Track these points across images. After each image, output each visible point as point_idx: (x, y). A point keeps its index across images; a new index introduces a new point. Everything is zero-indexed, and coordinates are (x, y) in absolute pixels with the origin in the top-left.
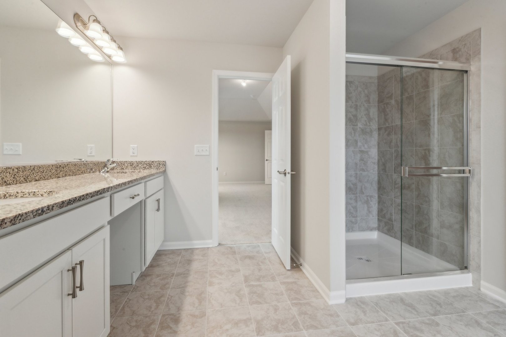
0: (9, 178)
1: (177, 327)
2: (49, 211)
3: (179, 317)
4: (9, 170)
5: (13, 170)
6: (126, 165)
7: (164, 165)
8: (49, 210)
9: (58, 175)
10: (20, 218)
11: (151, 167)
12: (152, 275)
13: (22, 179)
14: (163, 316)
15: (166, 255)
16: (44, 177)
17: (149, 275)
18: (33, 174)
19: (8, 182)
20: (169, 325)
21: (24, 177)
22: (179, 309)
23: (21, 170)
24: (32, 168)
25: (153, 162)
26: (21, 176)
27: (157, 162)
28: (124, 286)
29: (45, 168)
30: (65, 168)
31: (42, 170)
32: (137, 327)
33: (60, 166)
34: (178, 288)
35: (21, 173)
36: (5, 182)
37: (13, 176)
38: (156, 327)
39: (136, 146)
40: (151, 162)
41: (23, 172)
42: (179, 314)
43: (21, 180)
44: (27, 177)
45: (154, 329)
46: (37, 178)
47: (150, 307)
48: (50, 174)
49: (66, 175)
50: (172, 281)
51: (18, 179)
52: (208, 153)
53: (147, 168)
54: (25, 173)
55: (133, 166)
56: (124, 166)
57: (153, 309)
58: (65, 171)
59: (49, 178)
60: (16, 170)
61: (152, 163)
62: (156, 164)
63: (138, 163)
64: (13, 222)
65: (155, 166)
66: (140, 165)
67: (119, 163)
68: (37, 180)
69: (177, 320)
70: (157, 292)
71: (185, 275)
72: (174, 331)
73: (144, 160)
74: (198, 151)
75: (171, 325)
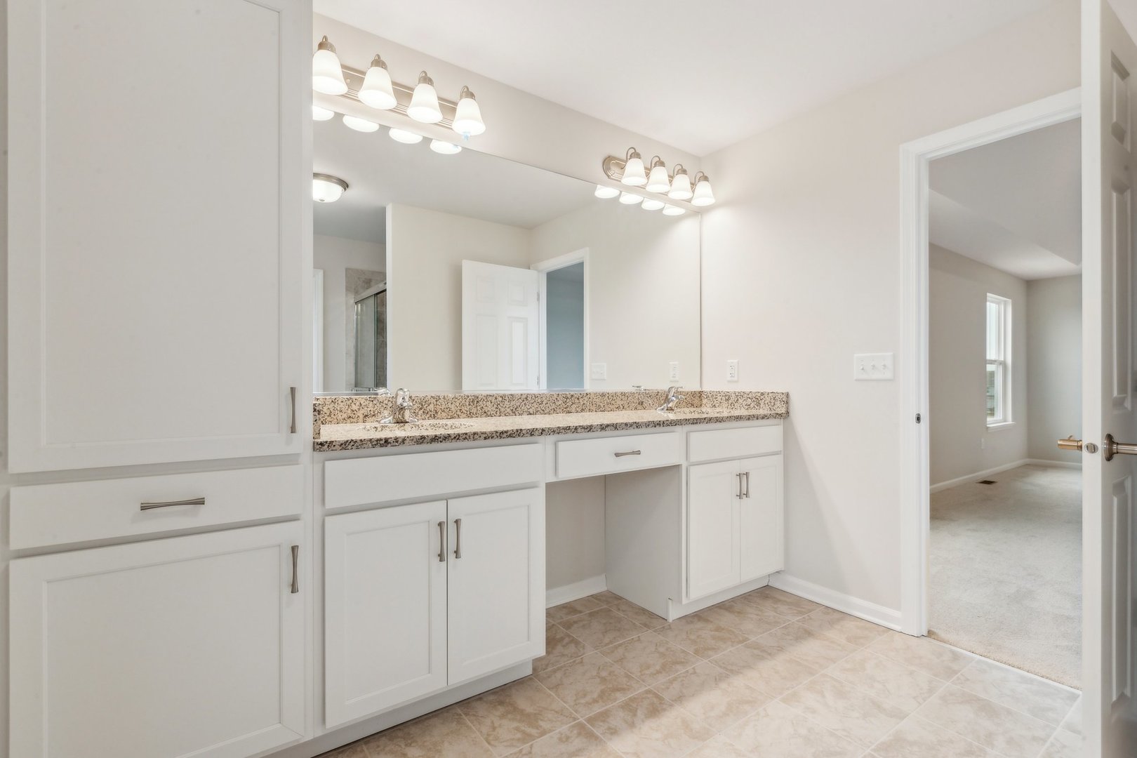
0: (490, 408)
1: (643, 721)
2: (397, 444)
3: (664, 710)
4: (490, 398)
5: (496, 398)
6: (719, 398)
7: (783, 403)
8: (397, 442)
9: (568, 409)
10: (352, 443)
11: (759, 404)
12: (712, 622)
13: (508, 410)
14: (648, 692)
15: (777, 601)
16: (543, 411)
17: (707, 621)
18: (525, 404)
19: (489, 413)
20: (637, 709)
21: (511, 408)
22: (680, 699)
23: (507, 398)
24: (524, 396)
25: (762, 394)
26: (507, 406)
27: (770, 395)
28: (656, 617)
29: (544, 398)
30: (581, 400)
31: (539, 401)
32: (604, 680)
33: (572, 396)
34: (721, 667)
35: (506, 402)
36: (485, 412)
37: (495, 406)
38: (621, 698)
39: (736, 361)
40: (759, 395)
41: (510, 401)
42: (671, 705)
43: (506, 412)
44: (516, 409)
45: (615, 700)
46: (531, 411)
47: (648, 667)
48: (554, 406)
49: (583, 410)
50: (729, 650)
51: (502, 410)
52: (888, 375)
53: (752, 406)
54: (513, 403)
55: (730, 402)
56: (716, 402)
57: (647, 672)
58: (582, 403)
59: (552, 412)
60: (500, 399)
61: (762, 397)
62: (768, 399)
63: (737, 396)
64: (343, 446)
65: (766, 402)
66: (740, 401)
67: (709, 394)
68: (531, 414)
69: (655, 711)
70: (683, 652)
71: (763, 653)
72: (633, 723)
73: (747, 391)
74: (863, 369)
75: (639, 712)
